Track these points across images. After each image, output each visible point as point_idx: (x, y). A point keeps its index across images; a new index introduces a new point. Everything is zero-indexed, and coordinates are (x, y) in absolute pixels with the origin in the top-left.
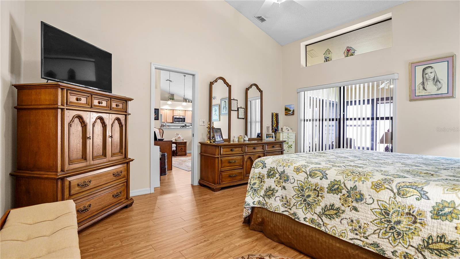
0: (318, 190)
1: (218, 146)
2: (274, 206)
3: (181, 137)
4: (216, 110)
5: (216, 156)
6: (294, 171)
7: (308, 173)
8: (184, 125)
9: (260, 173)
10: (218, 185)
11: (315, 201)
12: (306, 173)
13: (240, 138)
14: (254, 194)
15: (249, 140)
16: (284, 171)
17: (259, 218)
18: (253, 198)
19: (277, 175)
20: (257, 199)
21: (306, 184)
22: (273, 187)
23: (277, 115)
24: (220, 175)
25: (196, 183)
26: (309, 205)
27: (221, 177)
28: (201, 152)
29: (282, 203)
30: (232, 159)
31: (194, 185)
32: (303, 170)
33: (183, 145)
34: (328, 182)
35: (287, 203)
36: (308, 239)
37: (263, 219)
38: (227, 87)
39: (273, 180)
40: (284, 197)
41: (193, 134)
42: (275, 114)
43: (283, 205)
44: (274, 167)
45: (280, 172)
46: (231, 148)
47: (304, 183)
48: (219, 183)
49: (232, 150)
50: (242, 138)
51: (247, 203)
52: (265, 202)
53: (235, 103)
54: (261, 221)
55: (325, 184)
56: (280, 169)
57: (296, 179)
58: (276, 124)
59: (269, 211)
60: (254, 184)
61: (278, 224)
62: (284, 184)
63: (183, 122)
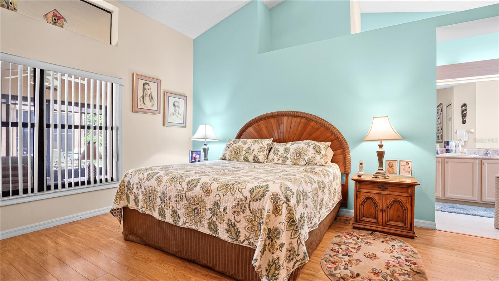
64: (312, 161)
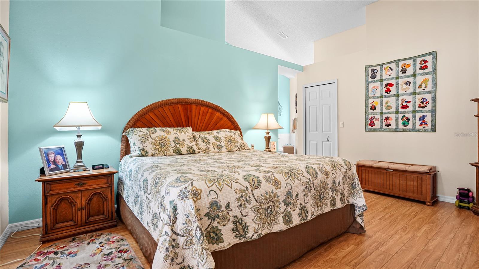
64: (243, 147)
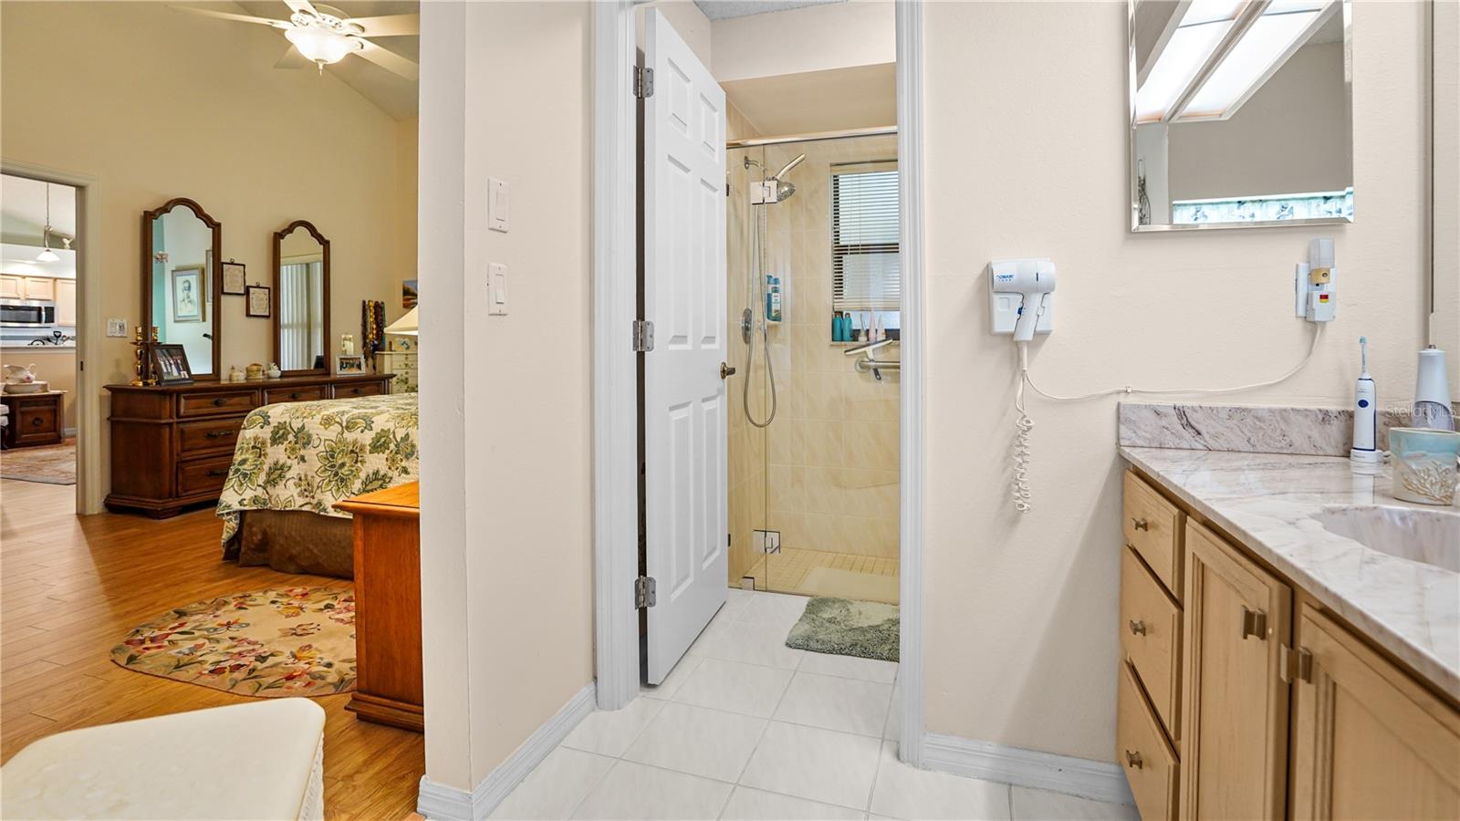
0: (357, 450)
1: (172, 393)
2: (282, 498)
3: (32, 376)
4: (189, 287)
5: (163, 421)
6: (321, 424)
7: (344, 424)
8: (50, 333)
9: (256, 439)
10: (171, 500)
11: (352, 471)
12: (341, 425)
13: (252, 371)
14: (242, 484)
15: (281, 377)
16: (303, 427)
17: (255, 534)
18: (240, 492)
19: (291, 437)
20: (249, 494)
21: (339, 445)
22: (281, 462)
23: (379, 308)
24: (179, 472)
25: (95, 505)
26: (342, 480)
27: (180, 477)
28: (113, 414)
29: (299, 490)
30: (218, 428)
31: (89, 512)
32: (338, 420)
33: (46, 408)
34: (373, 434)
35: (307, 487)
36: (343, 544)
37: (265, 533)
38: (208, 227)
39: (282, 447)
40: (303, 478)
41: (82, 363)
42: (372, 304)
43: (301, 494)
44: (285, 422)
45: (296, 430)
46: (216, 396)
47: (336, 444)
48: (174, 493)
49: (217, 404)
50: (258, 370)
51: (224, 504)
52: (267, 497)
53: (237, 272)
54: (260, 540)
55: (367, 438)
56: (296, 424)
57: (323, 438)
58: (375, 332)
59: (276, 511)
60: (244, 462)
61: (293, 533)
62: (302, 452)
63: (43, 324)
